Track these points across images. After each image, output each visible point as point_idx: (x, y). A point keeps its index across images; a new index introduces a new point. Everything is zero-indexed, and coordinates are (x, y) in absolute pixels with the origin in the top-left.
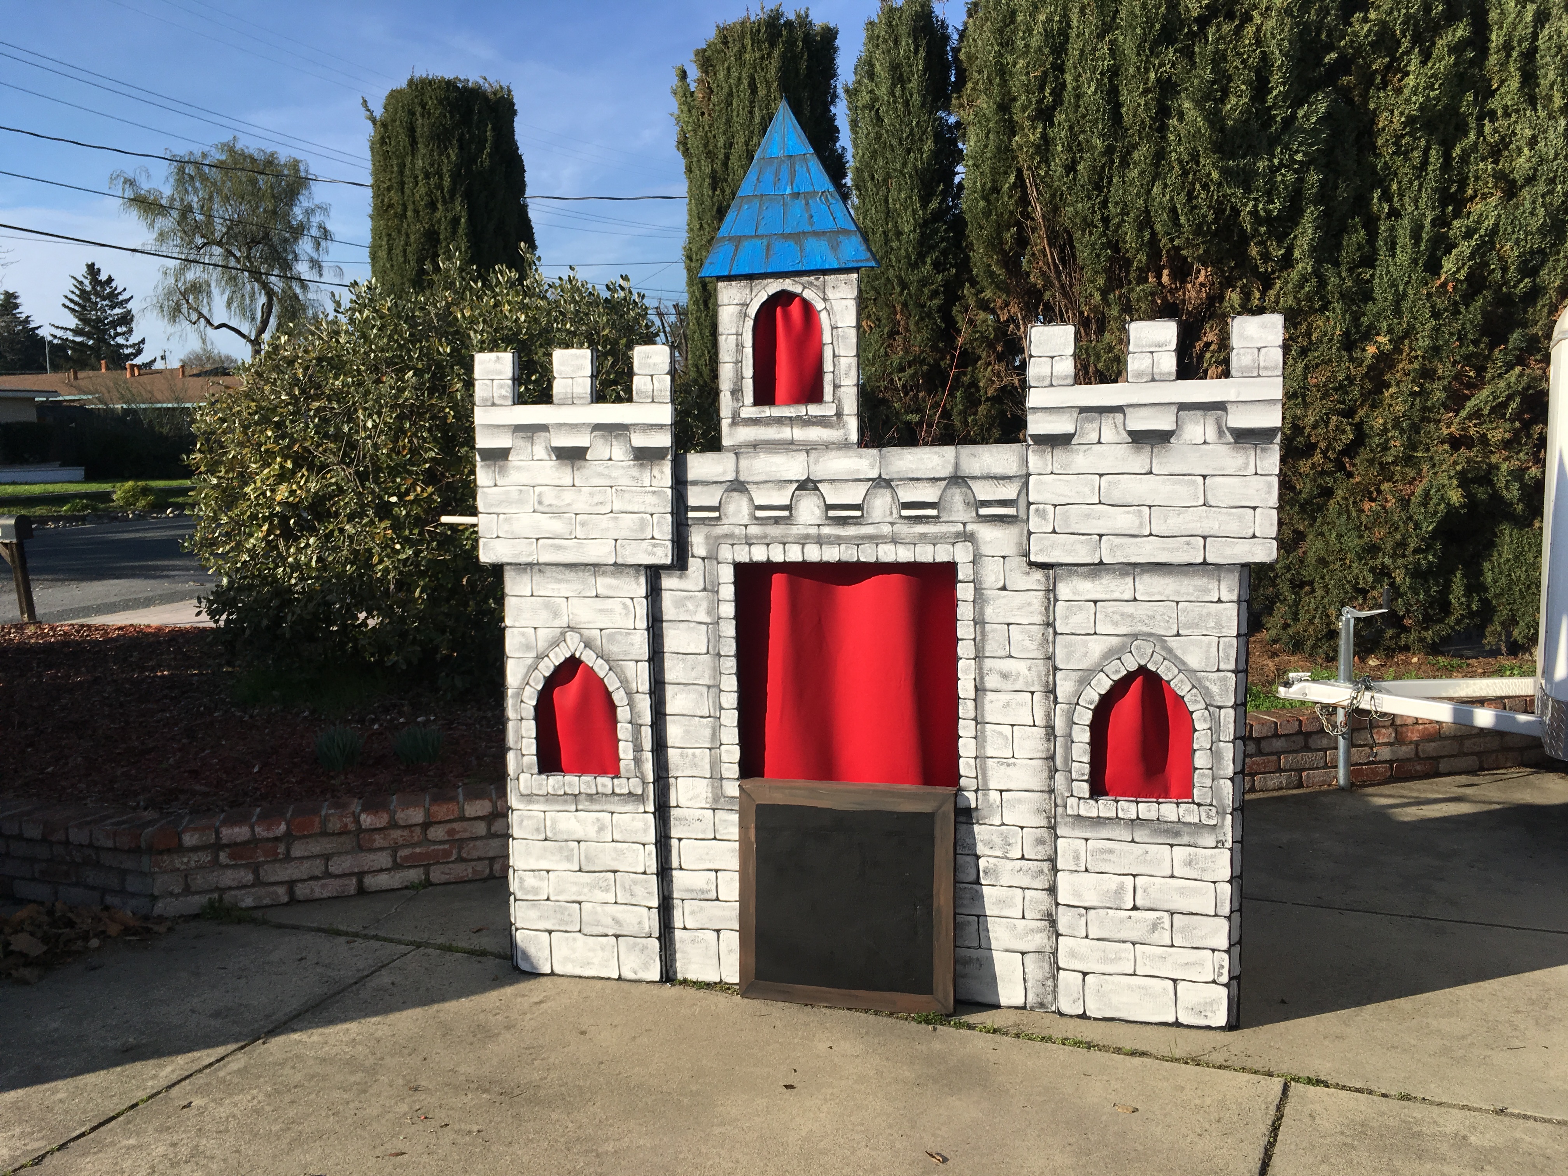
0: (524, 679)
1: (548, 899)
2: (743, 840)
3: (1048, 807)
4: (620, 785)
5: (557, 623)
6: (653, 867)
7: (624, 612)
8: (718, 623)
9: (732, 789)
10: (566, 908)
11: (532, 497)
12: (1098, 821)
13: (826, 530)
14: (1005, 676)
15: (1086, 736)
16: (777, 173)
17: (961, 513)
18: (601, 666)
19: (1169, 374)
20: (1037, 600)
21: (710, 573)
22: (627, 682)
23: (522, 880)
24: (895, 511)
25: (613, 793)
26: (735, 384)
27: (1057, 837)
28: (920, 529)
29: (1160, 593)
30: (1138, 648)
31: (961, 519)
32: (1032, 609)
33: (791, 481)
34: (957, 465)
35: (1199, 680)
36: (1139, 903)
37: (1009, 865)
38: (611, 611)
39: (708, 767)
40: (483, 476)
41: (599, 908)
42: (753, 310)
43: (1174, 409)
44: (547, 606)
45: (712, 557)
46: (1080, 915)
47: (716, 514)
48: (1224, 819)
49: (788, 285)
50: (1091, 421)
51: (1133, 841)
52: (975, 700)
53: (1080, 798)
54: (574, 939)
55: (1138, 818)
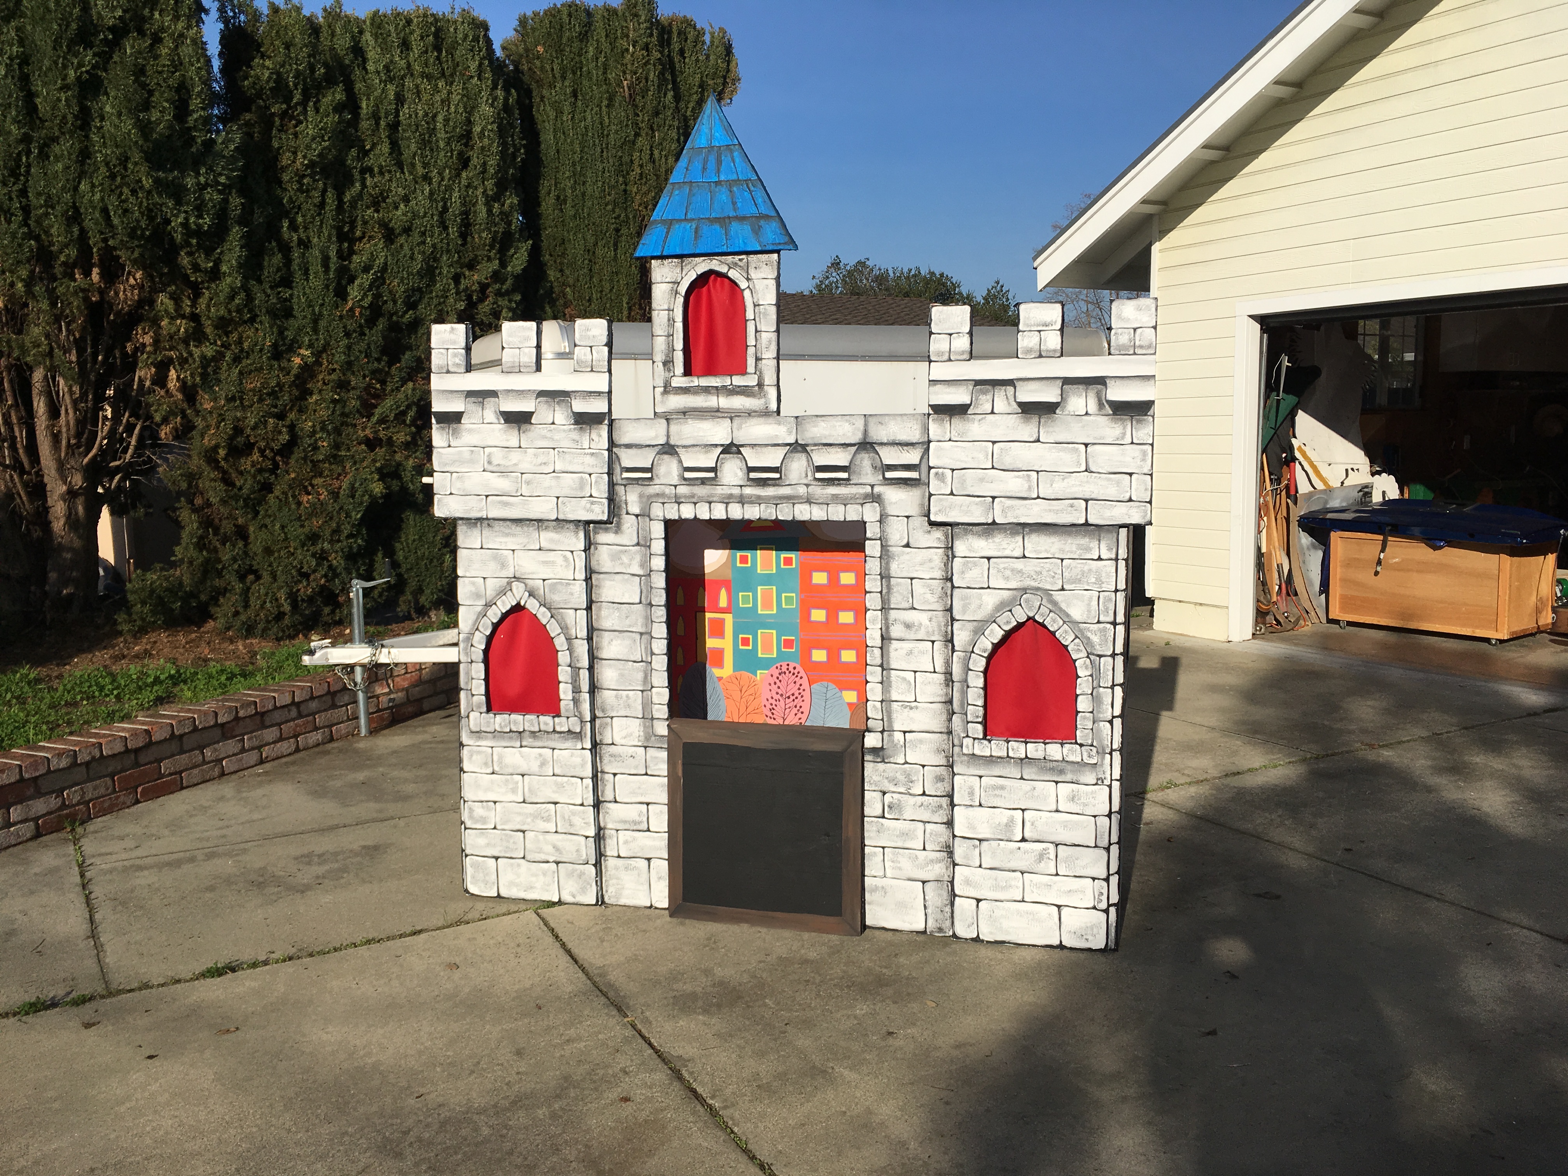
0: (474, 624)
1: (495, 828)
2: (671, 775)
3: (946, 747)
4: (560, 724)
5: (504, 574)
6: (590, 800)
7: (564, 564)
8: (649, 575)
9: (662, 729)
10: (511, 836)
11: (482, 458)
12: (991, 760)
13: (748, 491)
14: (908, 626)
15: (980, 682)
16: (705, 162)
17: (870, 476)
18: (544, 614)
19: (1055, 351)
20: (937, 556)
21: (643, 530)
22: (567, 628)
23: (471, 810)
24: (810, 474)
25: (554, 731)
26: (667, 356)
27: (954, 774)
28: (833, 490)
29: (1046, 551)
30: (1027, 601)
31: (869, 481)
32: (932, 565)
33: (716, 446)
34: (866, 432)
35: (1080, 630)
36: (1027, 835)
37: (912, 800)
38: (553, 563)
39: (640, 707)
40: (438, 437)
41: (541, 837)
42: (683, 288)
43: (1059, 383)
44: (495, 558)
45: (645, 515)
46: (975, 846)
47: (649, 475)
48: (1103, 758)
49: (715, 264)
50: (984, 393)
51: (1022, 778)
52: (881, 648)
53: (974, 739)
54: (519, 865)
55: (1027, 757)
